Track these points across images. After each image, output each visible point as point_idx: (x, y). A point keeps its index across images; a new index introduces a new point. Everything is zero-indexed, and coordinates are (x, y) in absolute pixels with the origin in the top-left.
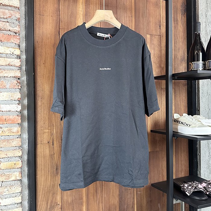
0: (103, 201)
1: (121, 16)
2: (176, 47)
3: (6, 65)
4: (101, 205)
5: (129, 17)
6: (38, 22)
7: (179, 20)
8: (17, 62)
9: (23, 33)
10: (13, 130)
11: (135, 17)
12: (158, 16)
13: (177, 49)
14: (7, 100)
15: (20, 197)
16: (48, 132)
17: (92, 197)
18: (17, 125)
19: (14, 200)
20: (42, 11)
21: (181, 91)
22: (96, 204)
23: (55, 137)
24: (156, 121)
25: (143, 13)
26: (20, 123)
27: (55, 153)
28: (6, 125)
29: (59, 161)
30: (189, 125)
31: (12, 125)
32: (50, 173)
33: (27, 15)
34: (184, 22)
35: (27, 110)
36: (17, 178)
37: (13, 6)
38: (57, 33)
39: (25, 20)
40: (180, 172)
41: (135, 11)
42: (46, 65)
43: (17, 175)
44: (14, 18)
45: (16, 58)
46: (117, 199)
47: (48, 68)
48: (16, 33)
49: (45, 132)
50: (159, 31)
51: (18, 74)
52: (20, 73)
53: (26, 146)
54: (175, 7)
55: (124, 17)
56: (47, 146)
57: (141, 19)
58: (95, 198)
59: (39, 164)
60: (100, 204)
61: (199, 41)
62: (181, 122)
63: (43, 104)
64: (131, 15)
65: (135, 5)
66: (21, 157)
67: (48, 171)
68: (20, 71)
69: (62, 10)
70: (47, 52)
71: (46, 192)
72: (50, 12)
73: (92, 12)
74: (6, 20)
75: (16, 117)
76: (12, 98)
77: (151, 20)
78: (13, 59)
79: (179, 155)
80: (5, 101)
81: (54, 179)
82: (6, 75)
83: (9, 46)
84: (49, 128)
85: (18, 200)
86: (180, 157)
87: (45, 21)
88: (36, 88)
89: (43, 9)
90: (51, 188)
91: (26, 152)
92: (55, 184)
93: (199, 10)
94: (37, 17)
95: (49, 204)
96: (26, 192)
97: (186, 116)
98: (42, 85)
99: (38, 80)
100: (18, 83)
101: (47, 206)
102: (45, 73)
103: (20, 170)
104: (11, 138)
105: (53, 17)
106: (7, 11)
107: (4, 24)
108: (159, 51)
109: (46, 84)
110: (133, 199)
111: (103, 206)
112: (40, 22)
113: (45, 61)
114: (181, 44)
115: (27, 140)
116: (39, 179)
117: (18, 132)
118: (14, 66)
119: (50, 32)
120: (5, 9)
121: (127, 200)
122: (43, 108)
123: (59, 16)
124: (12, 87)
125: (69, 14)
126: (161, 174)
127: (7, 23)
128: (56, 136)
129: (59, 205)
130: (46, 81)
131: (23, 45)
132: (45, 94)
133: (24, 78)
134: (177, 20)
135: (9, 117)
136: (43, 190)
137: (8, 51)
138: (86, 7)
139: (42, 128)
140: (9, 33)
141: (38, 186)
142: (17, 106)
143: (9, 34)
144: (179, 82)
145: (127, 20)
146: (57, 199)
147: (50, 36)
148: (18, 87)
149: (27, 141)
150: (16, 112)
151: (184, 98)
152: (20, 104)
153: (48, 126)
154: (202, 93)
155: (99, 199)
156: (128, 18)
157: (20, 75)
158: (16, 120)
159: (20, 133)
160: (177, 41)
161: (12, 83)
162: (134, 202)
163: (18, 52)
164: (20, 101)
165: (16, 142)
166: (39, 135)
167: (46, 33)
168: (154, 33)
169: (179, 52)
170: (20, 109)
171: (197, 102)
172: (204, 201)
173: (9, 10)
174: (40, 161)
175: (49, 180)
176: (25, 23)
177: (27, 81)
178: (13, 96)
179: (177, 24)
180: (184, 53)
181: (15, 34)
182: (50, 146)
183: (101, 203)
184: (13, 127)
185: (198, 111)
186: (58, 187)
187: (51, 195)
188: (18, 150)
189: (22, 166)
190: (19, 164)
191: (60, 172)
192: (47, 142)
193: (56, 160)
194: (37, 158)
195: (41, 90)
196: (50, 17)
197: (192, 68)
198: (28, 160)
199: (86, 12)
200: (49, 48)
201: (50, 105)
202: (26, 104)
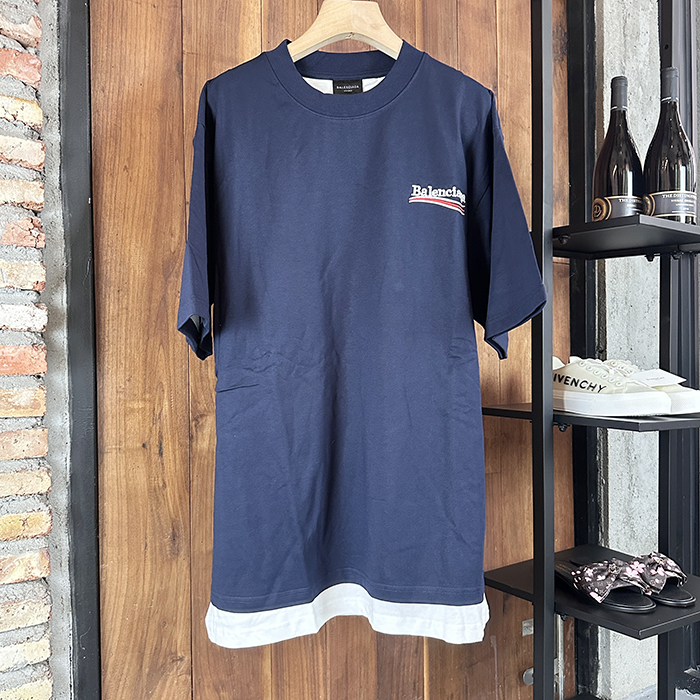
4: (320, 651)
6: (105, 20)
9: (51, 51)
10: (15, 398)
12: (489, 56)
15: (44, 640)
16: (144, 408)
18: (33, 380)
19: (23, 655)
22: (303, 650)
23: (166, 429)
25: (447, 39)
26: (42, 375)
27: (166, 481)
29: (182, 509)
30: (597, 388)
31: (12, 380)
32: (152, 553)
34: (561, 82)
35: (65, 331)
36: (33, 571)
38: (174, 68)
39: (58, 5)
41: (424, 28)
42: (135, 174)
43: (30, 561)
45: (27, 137)
47: (140, 184)
48: (25, 47)
49: (132, 410)
51: (35, 194)
52: (43, 191)
53: (64, 459)
56: (141, 458)
57: (441, 56)
59: (110, 522)
60: (318, 650)
62: (571, 380)
63: (124, 311)
64: (412, 39)
65: (423, 11)
66: (45, 497)
67: (143, 546)
68: (41, 185)
70: (138, 130)
71: (136, 618)
75: (30, 351)
76: (11, 281)
77: (471, 64)
78: (17, 141)
81: (165, 573)
84: (147, 396)
85: (39, 650)
87: (129, 21)
88: (98, 252)
90: (154, 603)
91: (65, 478)
92: (167, 590)
93: (605, 52)
95: (147, 660)
96: (66, 624)
97: (586, 362)
98: (120, 243)
99: (106, 226)
100: (35, 226)
101: (141, 667)
102: (132, 203)
103: (42, 543)
104: (10, 429)
105: (160, 11)
109: (134, 240)
111: (328, 653)
112: (112, 20)
113: (128, 159)
115: (69, 435)
116: (112, 573)
117: (35, 405)
118: (21, 164)
119: (147, 60)
122: (124, 323)
123: (178, 9)
124: (12, 240)
125: (216, 7)
128: (171, 425)
129: (181, 659)
130: (135, 230)
131: (53, 94)
132: (131, 278)
133: (56, 214)
135: (1, 350)
136: (124, 611)
141: (107, 598)
142: (31, 309)
146: (176, 641)
147: (146, 73)
148: (33, 243)
149: (69, 440)
150: (28, 334)
151: (561, 313)
152: (43, 305)
153: (144, 388)
157: (41, 199)
158: (27, 363)
159: (43, 409)
161: (12, 225)
163: (32, 114)
164: (41, 296)
165: (29, 443)
166: (110, 418)
167: (132, 62)
170: (44, 321)
174: (112, 510)
175: (148, 576)
176: (59, 15)
177: (65, 227)
178: (16, 272)
181: (21, 49)
182: (150, 458)
183: (321, 643)
184: (15, 389)
185: (601, 352)
186: (181, 598)
187: (153, 626)
188: (37, 472)
189: (50, 531)
190: (42, 521)
191: (184, 546)
192: (139, 445)
193: (171, 505)
194: (103, 498)
195: (116, 262)
196: (149, 9)
197: (604, 214)
198: (73, 509)
199: (270, 8)
200: (143, 114)
201: (149, 317)
202: (63, 309)
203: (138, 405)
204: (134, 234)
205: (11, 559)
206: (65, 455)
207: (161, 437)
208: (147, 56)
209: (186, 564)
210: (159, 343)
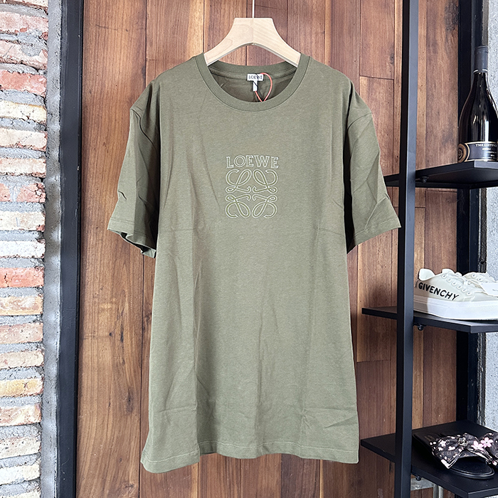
0: (242, 480)
1: (296, 32)
2: (432, 109)
3: (11, 147)
4: (236, 489)
5: (317, 34)
6: (93, 44)
7: (439, 42)
8: (39, 140)
9: (55, 70)
10: (23, 302)
11: (332, 35)
12: (388, 34)
13: (433, 112)
14: (10, 229)
15: (35, 464)
16: (111, 308)
17: (214, 470)
18: (35, 290)
19: (22, 474)
20: (103, 18)
21: (441, 215)
22: (223, 488)
23: (126, 323)
24: (377, 287)
25: (352, 25)
26: (41, 287)
27: (125, 359)
28: (7, 290)
29: (136, 380)
30: (453, 296)
31: (21, 290)
32: (113, 410)
33: (65, 26)
34: (452, 47)
35: (59, 256)
36: (30, 418)
37: (32, 5)
38: (140, 71)
39: (61, 39)
40: (433, 412)
41: (332, 20)
42: (111, 148)
43: (29, 412)
44: (33, 34)
45: (35, 129)
46: (277, 476)
47: (114, 154)
48: (37, 70)
49: (103, 310)
50: (391, 68)
51: (40, 168)
52: (45, 165)
53: (55, 343)
54: (431, 10)
55: (305, 35)
56: (108, 343)
57: (346, 39)
58: (222, 471)
59: (85, 387)
60: (233, 488)
61: (482, 92)
62: (434, 289)
63: (100, 241)
64: (321, 29)
65: (332, 7)
66: (41, 369)
67: (108, 404)
68: (44, 161)
69: (153, 15)
70: (114, 117)
71: (101, 454)
72: (124, 20)
73: (226, 21)
74: (14, 38)
75: (33, 271)
76: (22, 226)
77: (371, 42)
78: (29, 133)
79: (433, 371)
80: (6, 233)
81: (122, 424)
82: (9, 170)
83: (18, 100)
84: (114, 300)
85: (32, 472)
86: (434, 376)
87: (109, 42)
88: (84, 202)
89: (107, 13)
90: (114, 445)
91: (56, 356)
92: (123, 436)
93: (490, 20)
94: (91, 31)
95: (108, 484)
96: (52, 455)
97: (447, 275)
98: (99, 195)
99: (90, 184)
100: (39, 188)
101: (104, 489)
102: (108, 167)
103: (37, 399)
104: (18, 323)
105: (131, 33)
106: (16, 16)
107: (10, 46)
108: (390, 117)
109: (108, 193)
110: (316, 476)
111: (242, 491)
112: (97, 43)
113: (107, 138)
114: (443, 101)
115: (59, 327)
116: (86, 423)
117: (35, 308)
118: (31, 148)
119: (121, 68)
120: (13, 11)
121: (300, 479)
122: (100, 250)
123: (144, 30)
124: (24, 198)
125: (170, 25)
126: (386, 416)
127: (17, 45)
128: (130, 320)
129: (132, 486)
130: (108, 186)
131: (55, 99)
132: (106, 219)
133: (56, 179)
134: (435, 44)
135: (14, 271)
136: (93, 449)
137: (17, 112)
138: (211, 10)
139: (96, 300)
140: (20, 68)
141: (82, 439)
142: (35, 243)
143: (21, 72)
144: (437, 194)
145: (311, 42)
146: (129, 473)
147: (120, 78)
148: (37, 200)
149: (59, 330)
150: (33, 260)
151: (448, 231)
152: (43, 241)
153: (112, 294)
154: (493, 221)
155: (233, 474)
156: (314, 36)
157: (44, 170)
158: (31, 279)
159: (41, 310)
160: (434, 93)
161: (24, 189)
162: (317, 483)
163: (40, 115)
164: (44, 235)
165: (30, 332)
166: (88, 315)
167: (111, 71)
168: (377, 72)
169: (439, 119)
170: (43, 251)
171: (479, 243)
172: (483, 483)
173: (22, 14)
174: (89, 379)
175: (110, 426)
176: (61, 45)
177: (61, 187)
178: (25, 220)
179: (435, 52)
180: (451, 124)
181: (34, 72)
182: (114, 343)
183: (237, 484)
184: (23, 296)
185: (482, 263)
186: (133, 443)
187: (113, 461)
188: (35, 352)
189: (42, 391)
190: (37, 385)
191: (136, 405)
192: (107, 334)
193: (128, 376)
194: (82, 370)
195: (96, 208)
196: (124, 33)
197: (464, 157)
198: (60, 377)
199: (211, 20)
200: (118, 106)
201: (117, 245)
202: (58, 242)
203: (108, 306)
204: (109, 188)
205: (16, 409)
206: (56, 340)
207: (122, 328)
208: (121, 65)
209: (137, 419)
210: (123, 262)
